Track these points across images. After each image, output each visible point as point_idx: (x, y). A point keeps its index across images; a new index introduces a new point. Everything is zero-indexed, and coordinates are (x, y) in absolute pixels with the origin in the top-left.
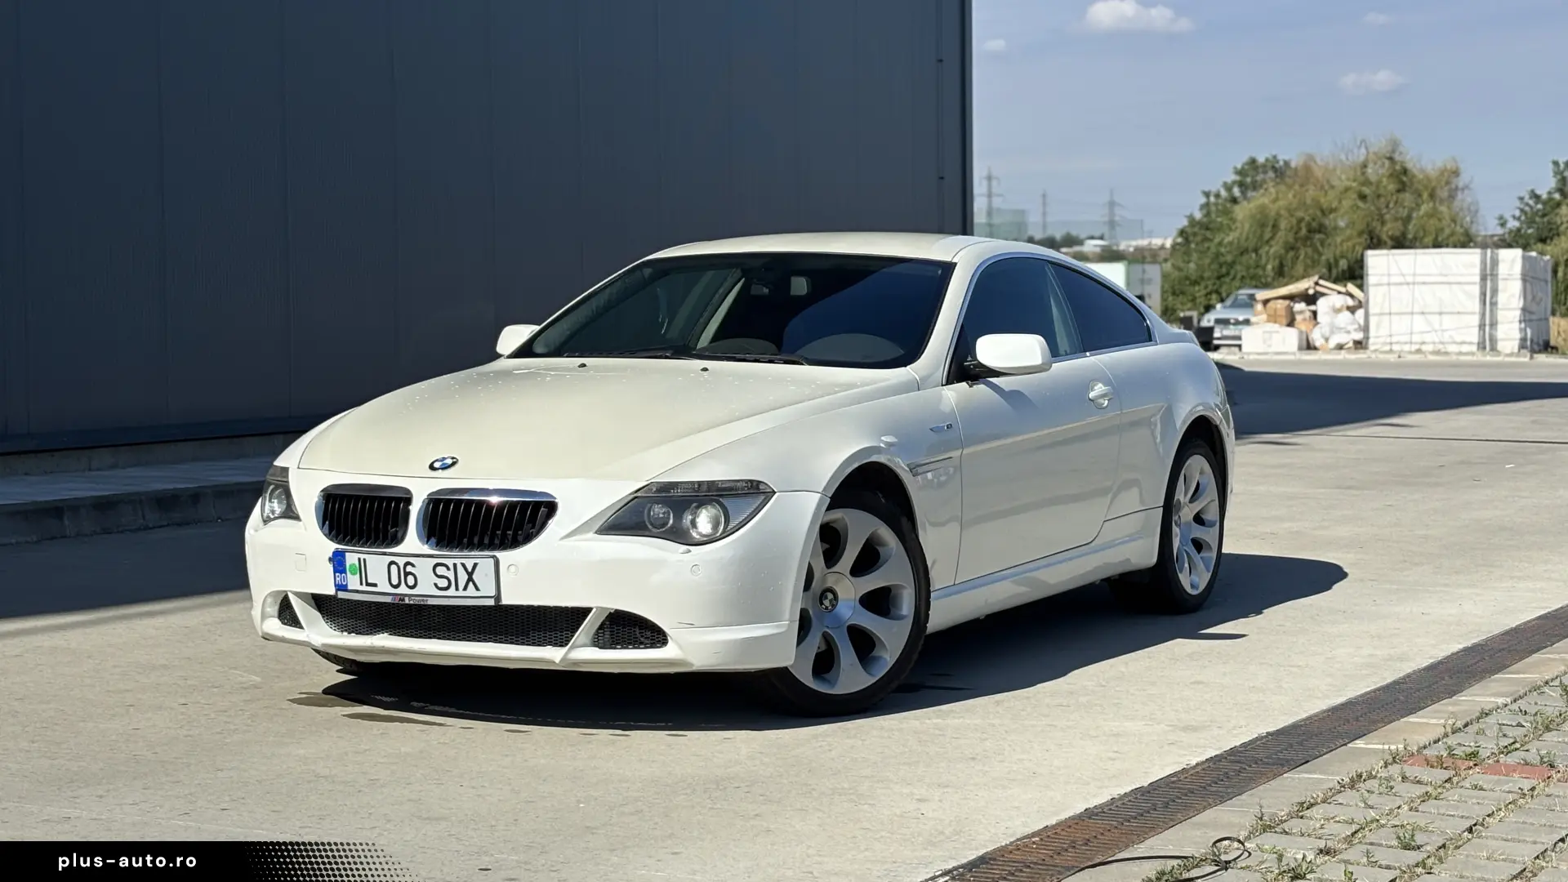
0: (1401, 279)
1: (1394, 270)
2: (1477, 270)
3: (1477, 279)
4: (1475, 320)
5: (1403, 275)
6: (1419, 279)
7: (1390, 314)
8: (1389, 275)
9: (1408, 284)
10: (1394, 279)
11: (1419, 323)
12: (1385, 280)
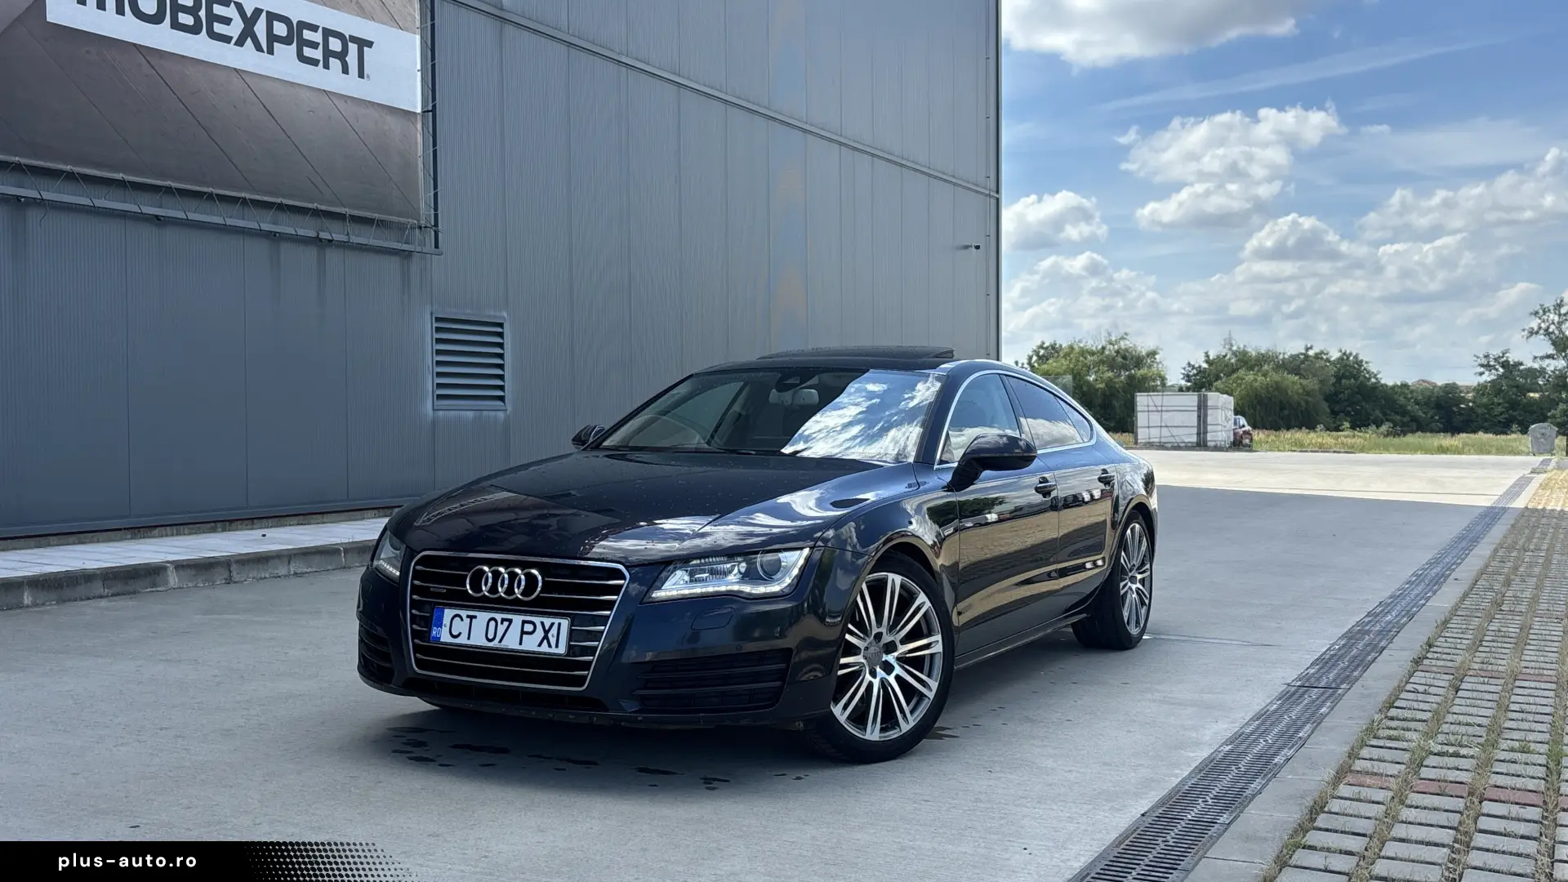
0: (1155, 409)
1: (1151, 403)
2: (1196, 404)
3: (1196, 409)
4: (1195, 431)
5: (1155, 406)
6: (1164, 409)
7: (1149, 427)
8: (1148, 406)
9: (1158, 411)
10: (1150, 409)
11: (1165, 432)
12: (1146, 409)
